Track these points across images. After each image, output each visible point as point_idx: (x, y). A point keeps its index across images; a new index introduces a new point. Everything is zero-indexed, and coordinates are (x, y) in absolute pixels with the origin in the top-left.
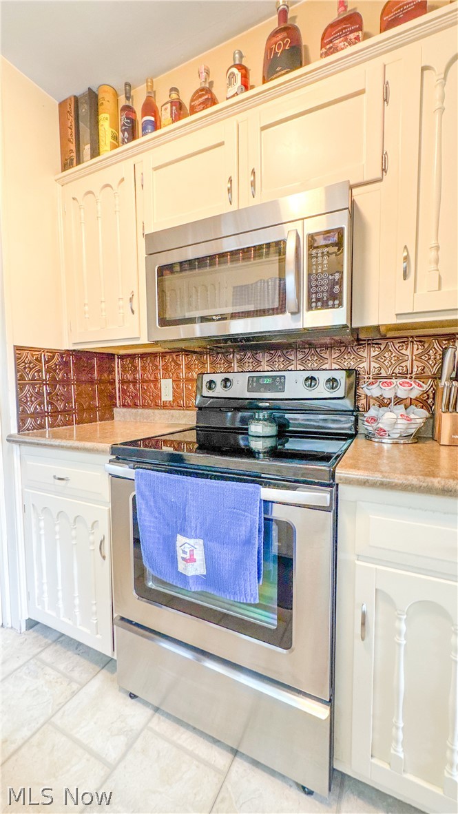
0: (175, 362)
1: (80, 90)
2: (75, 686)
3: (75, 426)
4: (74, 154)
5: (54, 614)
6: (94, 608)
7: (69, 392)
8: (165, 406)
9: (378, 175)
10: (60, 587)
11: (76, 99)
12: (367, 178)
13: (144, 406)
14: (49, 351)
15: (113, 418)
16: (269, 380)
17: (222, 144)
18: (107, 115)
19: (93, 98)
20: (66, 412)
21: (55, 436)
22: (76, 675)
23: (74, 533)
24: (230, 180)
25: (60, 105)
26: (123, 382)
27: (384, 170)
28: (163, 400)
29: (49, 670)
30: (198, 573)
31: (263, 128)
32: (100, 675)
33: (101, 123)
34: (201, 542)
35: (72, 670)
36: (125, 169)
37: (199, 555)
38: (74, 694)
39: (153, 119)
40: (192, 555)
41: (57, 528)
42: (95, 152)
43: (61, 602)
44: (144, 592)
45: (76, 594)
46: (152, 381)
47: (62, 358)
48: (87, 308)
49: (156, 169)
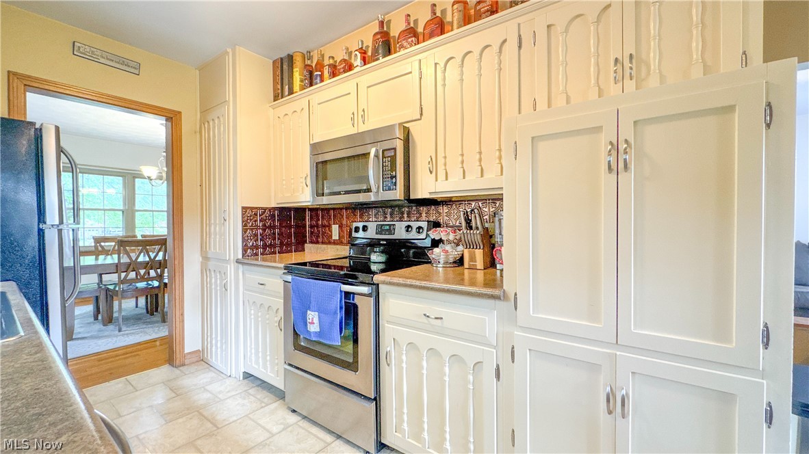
0: (341, 215)
1: (283, 55)
2: (263, 405)
3: (277, 255)
4: (280, 91)
5: (256, 367)
6: (276, 361)
7: (274, 234)
8: (335, 243)
9: (419, 117)
10: (260, 350)
11: (282, 59)
12: (414, 119)
13: (323, 243)
14: (262, 208)
15: (304, 250)
16: (388, 227)
17: (349, 94)
18: (298, 69)
19: (290, 58)
20: (271, 246)
21: (264, 260)
22: (266, 400)
23: (267, 316)
24: (353, 114)
25: (273, 62)
26: (311, 227)
27: (421, 114)
28: (333, 238)
29: (251, 397)
30: (316, 330)
31: (368, 87)
32: (278, 402)
33: (294, 73)
34: (317, 313)
35: (264, 398)
36: (304, 102)
37: (316, 320)
38: (262, 407)
39: (320, 73)
40: (312, 320)
41: (260, 314)
42: (291, 92)
43: (260, 359)
44: (298, 347)
45: (268, 353)
46: (328, 226)
47: (270, 212)
48: (284, 182)
49: (319, 104)
